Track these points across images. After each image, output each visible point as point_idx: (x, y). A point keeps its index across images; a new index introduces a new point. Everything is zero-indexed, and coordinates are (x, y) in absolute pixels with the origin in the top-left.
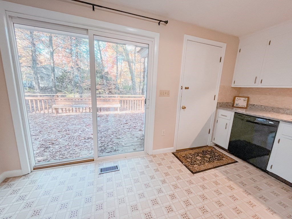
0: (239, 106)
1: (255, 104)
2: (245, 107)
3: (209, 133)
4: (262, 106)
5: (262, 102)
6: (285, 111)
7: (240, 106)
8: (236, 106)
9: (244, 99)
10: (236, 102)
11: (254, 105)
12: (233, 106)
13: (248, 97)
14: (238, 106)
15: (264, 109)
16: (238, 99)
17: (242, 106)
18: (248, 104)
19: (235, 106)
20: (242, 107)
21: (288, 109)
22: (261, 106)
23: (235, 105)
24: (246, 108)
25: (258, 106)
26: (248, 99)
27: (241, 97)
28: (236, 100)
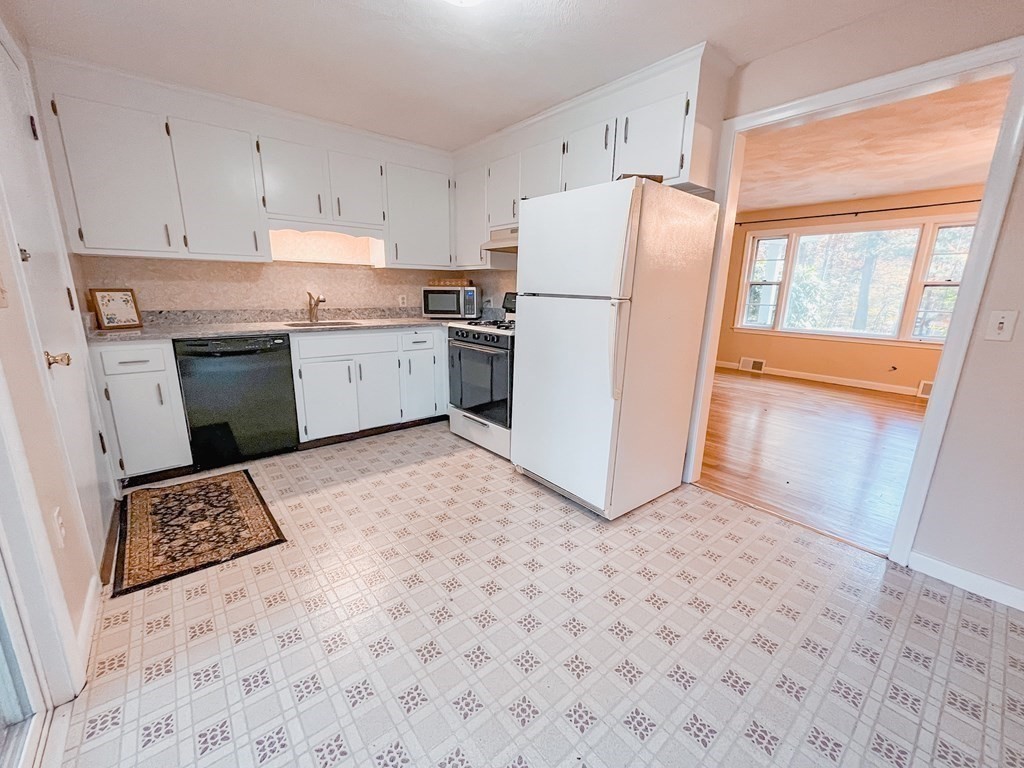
0: (120, 324)
1: (164, 309)
2: (137, 322)
4: (187, 313)
5: (178, 301)
7: (123, 324)
8: (111, 324)
9: (124, 297)
10: (105, 311)
11: (161, 312)
12: (99, 326)
14: (115, 324)
16: (106, 300)
17: (128, 321)
18: (140, 314)
19: (106, 324)
20: (128, 323)
21: (243, 311)
22: (184, 312)
23: (106, 321)
24: (139, 326)
25: (176, 314)
26: (133, 295)
27: (112, 290)
28: (100, 303)
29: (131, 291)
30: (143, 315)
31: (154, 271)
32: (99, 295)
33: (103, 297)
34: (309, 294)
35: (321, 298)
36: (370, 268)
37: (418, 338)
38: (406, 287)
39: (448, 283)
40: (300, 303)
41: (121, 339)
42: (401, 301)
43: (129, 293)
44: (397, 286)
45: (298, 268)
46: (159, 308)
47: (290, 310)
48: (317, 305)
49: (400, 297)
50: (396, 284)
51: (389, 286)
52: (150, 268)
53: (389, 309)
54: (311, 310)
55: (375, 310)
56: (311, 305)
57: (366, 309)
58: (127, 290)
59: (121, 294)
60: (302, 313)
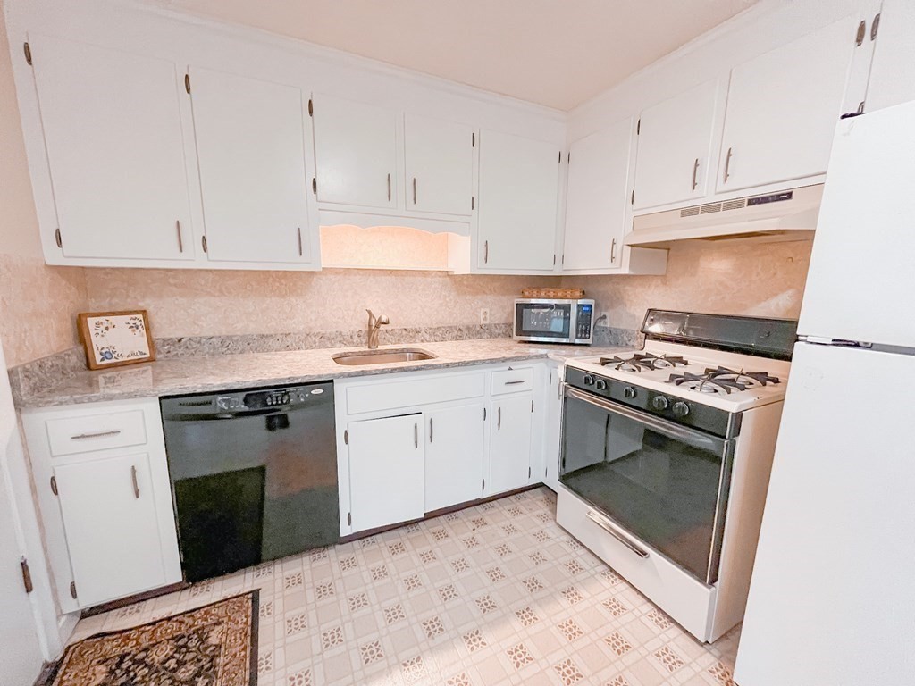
0: (120, 359)
1: (185, 334)
2: (148, 355)
3: (29, 589)
4: (213, 340)
5: (204, 324)
6: (280, 341)
7: (125, 359)
8: (106, 361)
9: (132, 322)
10: (99, 342)
11: (180, 340)
12: (88, 366)
13: (145, 311)
14: (113, 360)
15: (222, 347)
16: (102, 328)
17: (133, 354)
18: (153, 343)
19: (98, 362)
20: (132, 358)
21: (286, 335)
22: (210, 338)
23: (98, 358)
24: (151, 360)
25: (199, 342)
26: (146, 318)
27: (114, 314)
28: (93, 332)
29: (144, 312)
30: (158, 344)
31: (175, 285)
32: (91, 322)
33: (98, 325)
34: (369, 312)
35: (384, 319)
36: (447, 274)
37: (513, 376)
38: (490, 298)
39: (552, 294)
40: (358, 324)
41: (76, 402)
42: (482, 317)
43: (140, 317)
44: (479, 297)
45: (358, 277)
46: (180, 335)
47: (344, 333)
48: (377, 327)
49: (482, 310)
50: (477, 294)
51: (468, 297)
52: (171, 281)
53: (468, 328)
54: (370, 332)
55: (450, 329)
56: (370, 326)
57: (438, 328)
58: (136, 312)
59: (127, 318)
60: (359, 336)
